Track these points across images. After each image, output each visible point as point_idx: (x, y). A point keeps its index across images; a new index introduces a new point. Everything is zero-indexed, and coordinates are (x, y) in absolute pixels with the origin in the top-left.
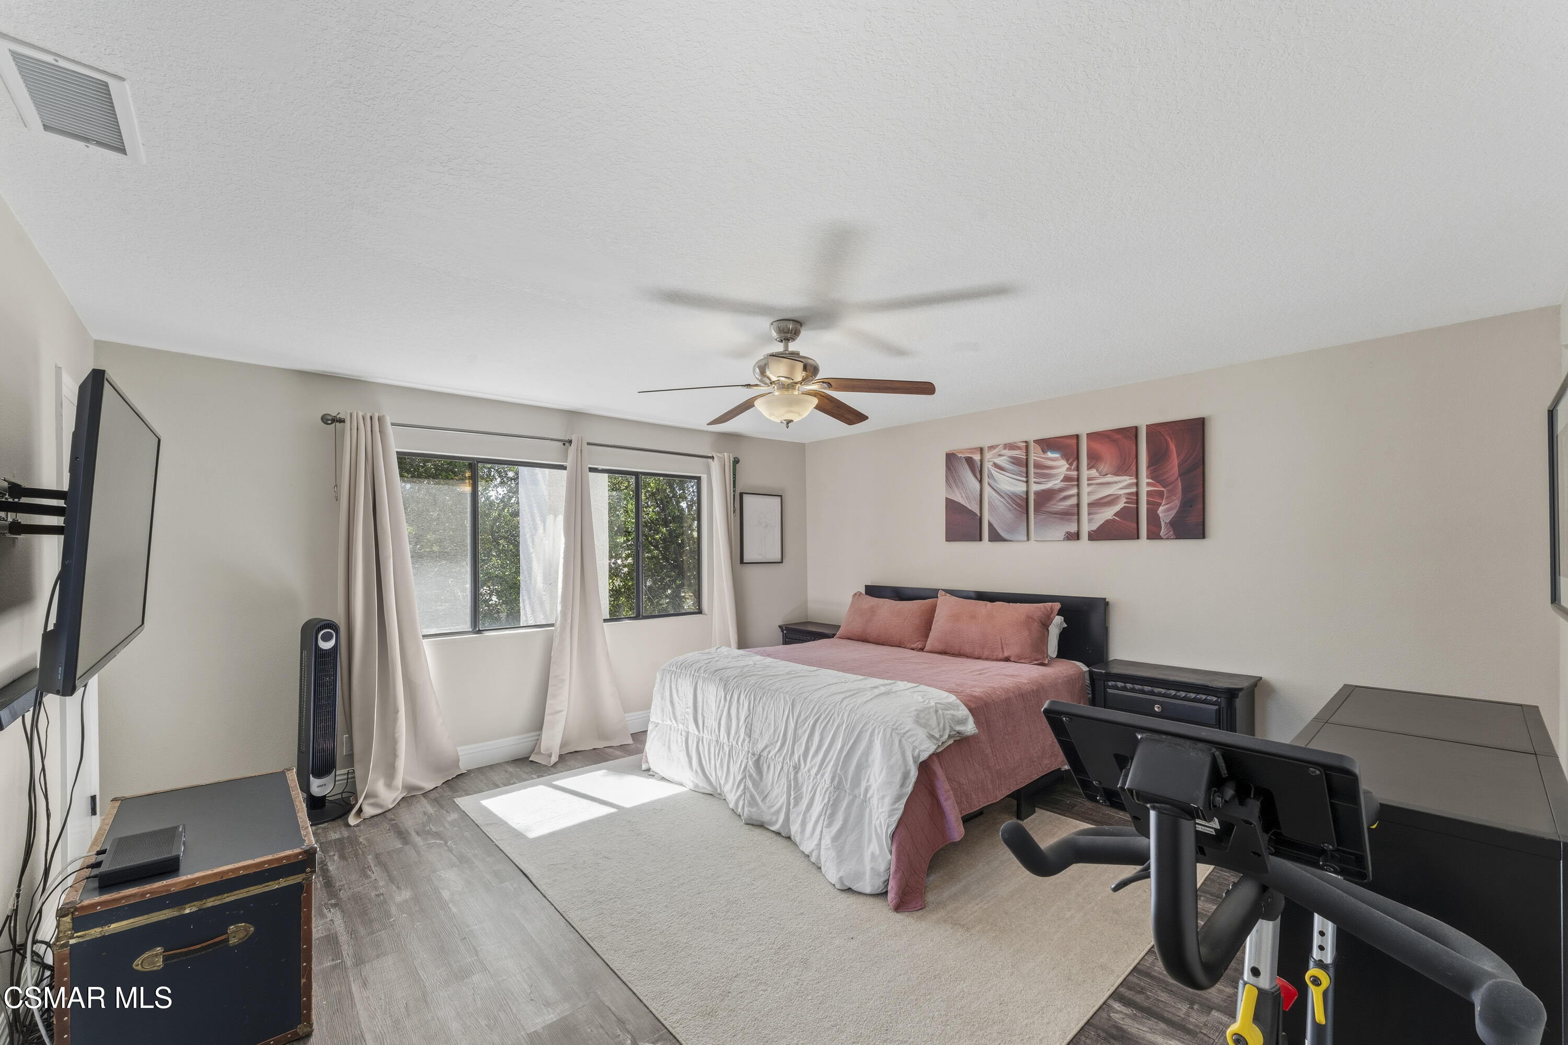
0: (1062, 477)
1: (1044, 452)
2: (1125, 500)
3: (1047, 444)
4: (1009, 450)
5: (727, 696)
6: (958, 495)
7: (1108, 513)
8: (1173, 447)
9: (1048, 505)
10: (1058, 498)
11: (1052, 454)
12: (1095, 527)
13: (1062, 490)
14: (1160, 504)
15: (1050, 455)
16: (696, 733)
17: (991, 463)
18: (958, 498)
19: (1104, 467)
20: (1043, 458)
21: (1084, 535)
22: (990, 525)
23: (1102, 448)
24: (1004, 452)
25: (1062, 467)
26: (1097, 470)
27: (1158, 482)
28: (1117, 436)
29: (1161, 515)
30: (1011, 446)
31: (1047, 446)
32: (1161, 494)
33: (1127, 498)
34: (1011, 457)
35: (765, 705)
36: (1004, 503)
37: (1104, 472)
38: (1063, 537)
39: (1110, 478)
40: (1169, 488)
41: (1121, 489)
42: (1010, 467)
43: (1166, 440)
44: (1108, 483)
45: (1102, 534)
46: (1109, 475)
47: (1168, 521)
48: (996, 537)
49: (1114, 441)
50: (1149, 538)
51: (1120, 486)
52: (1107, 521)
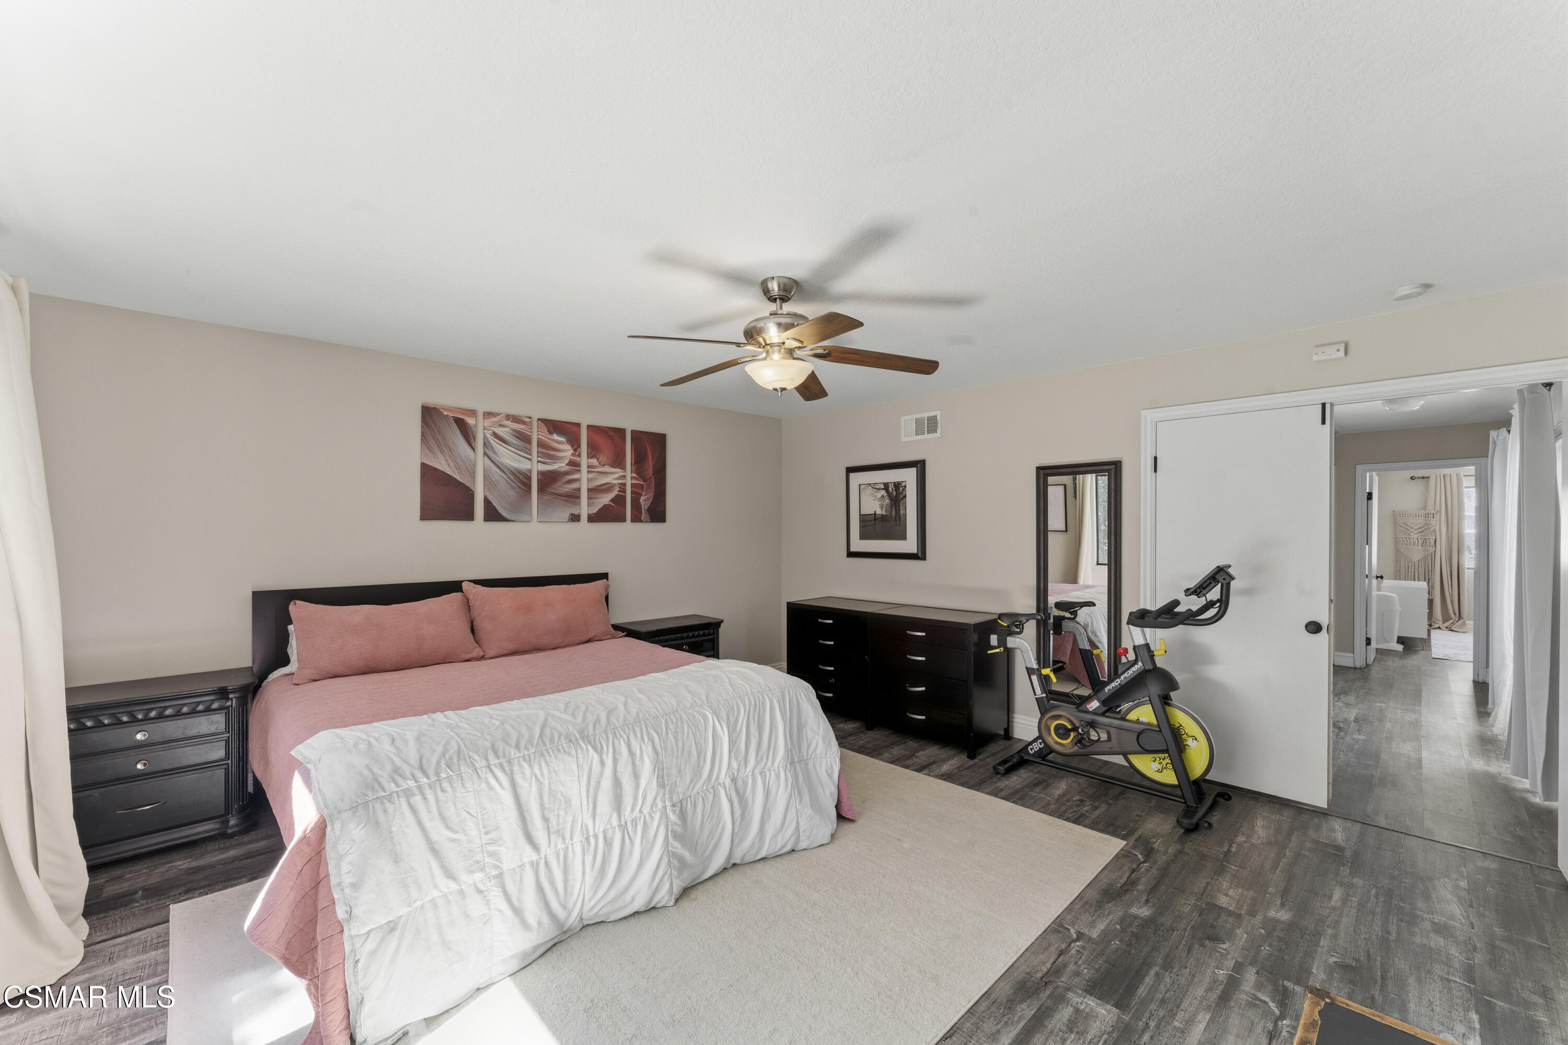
0: (567, 461)
1: (550, 433)
2: (618, 489)
3: (554, 426)
4: (512, 422)
5: (604, 757)
6: (443, 462)
7: (606, 499)
8: (649, 452)
9: (554, 486)
10: (562, 482)
11: (558, 436)
12: (595, 510)
13: (567, 473)
14: (641, 495)
15: (555, 437)
16: (529, 854)
17: (491, 432)
18: (442, 464)
19: (603, 458)
20: (550, 439)
21: (584, 517)
22: (487, 502)
23: (600, 440)
24: (508, 423)
25: (567, 451)
26: (598, 460)
27: (640, 477)
28: (612, 434)
29: (642, 503)
30: (516, 419)
31: (553, 428)
32: (642, 487)
33: (620, 488)
34: (515, 431)
35: (676, 733)
36: (506, 479)
37: (602, 463)
38: (568, 518)
39: (607, 469)
40: (647, 483)
41: (616, 479)
42: (512, 440)
43: (645, 445)
44: (606, 473)
45: (602, 516)
46: (606, 466)
47: (646, 508)
48: (492, 515)
49: (611, 438)
50: (632, 521)
51: (613, 476)
52: (605, 506)
